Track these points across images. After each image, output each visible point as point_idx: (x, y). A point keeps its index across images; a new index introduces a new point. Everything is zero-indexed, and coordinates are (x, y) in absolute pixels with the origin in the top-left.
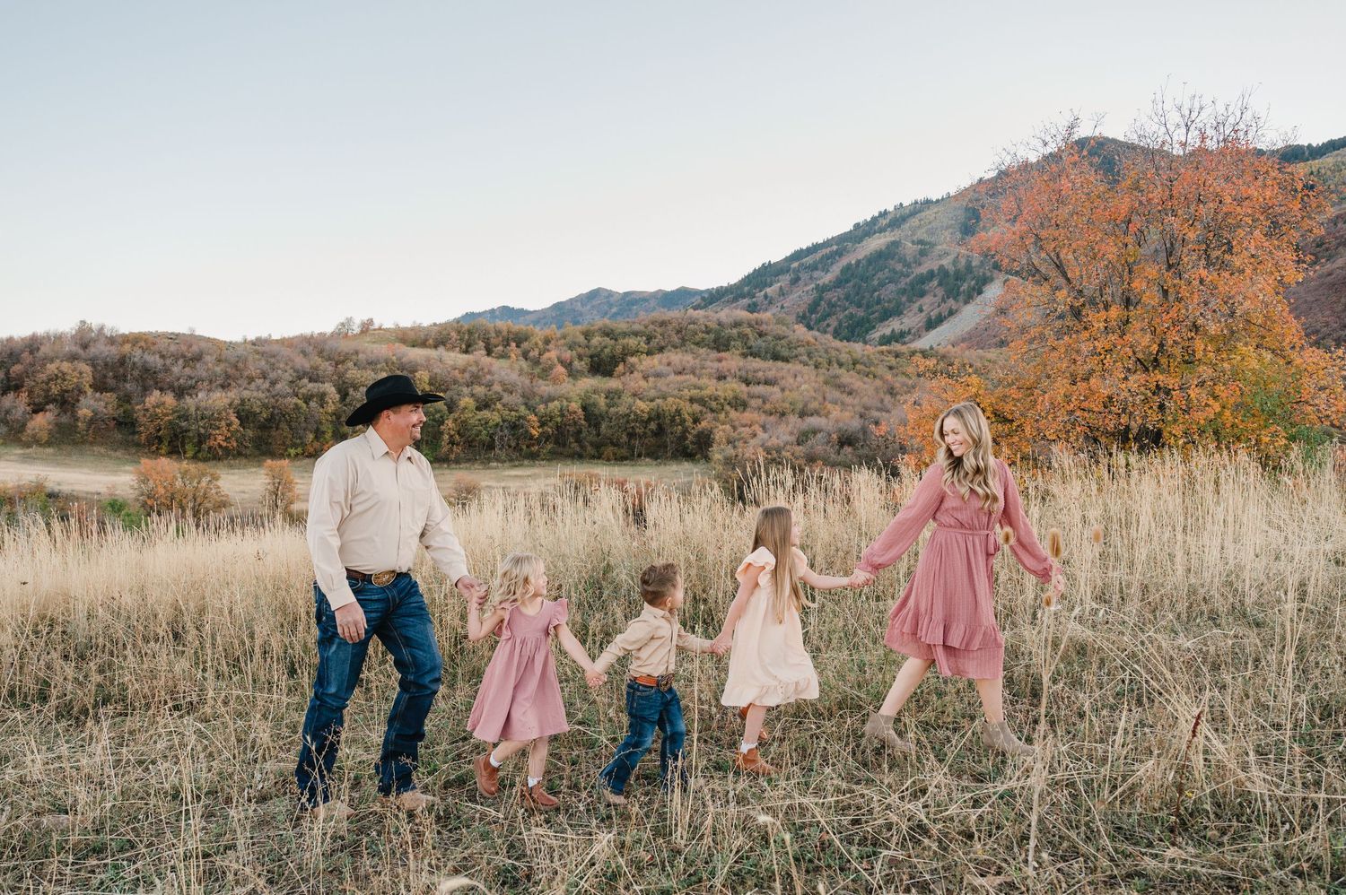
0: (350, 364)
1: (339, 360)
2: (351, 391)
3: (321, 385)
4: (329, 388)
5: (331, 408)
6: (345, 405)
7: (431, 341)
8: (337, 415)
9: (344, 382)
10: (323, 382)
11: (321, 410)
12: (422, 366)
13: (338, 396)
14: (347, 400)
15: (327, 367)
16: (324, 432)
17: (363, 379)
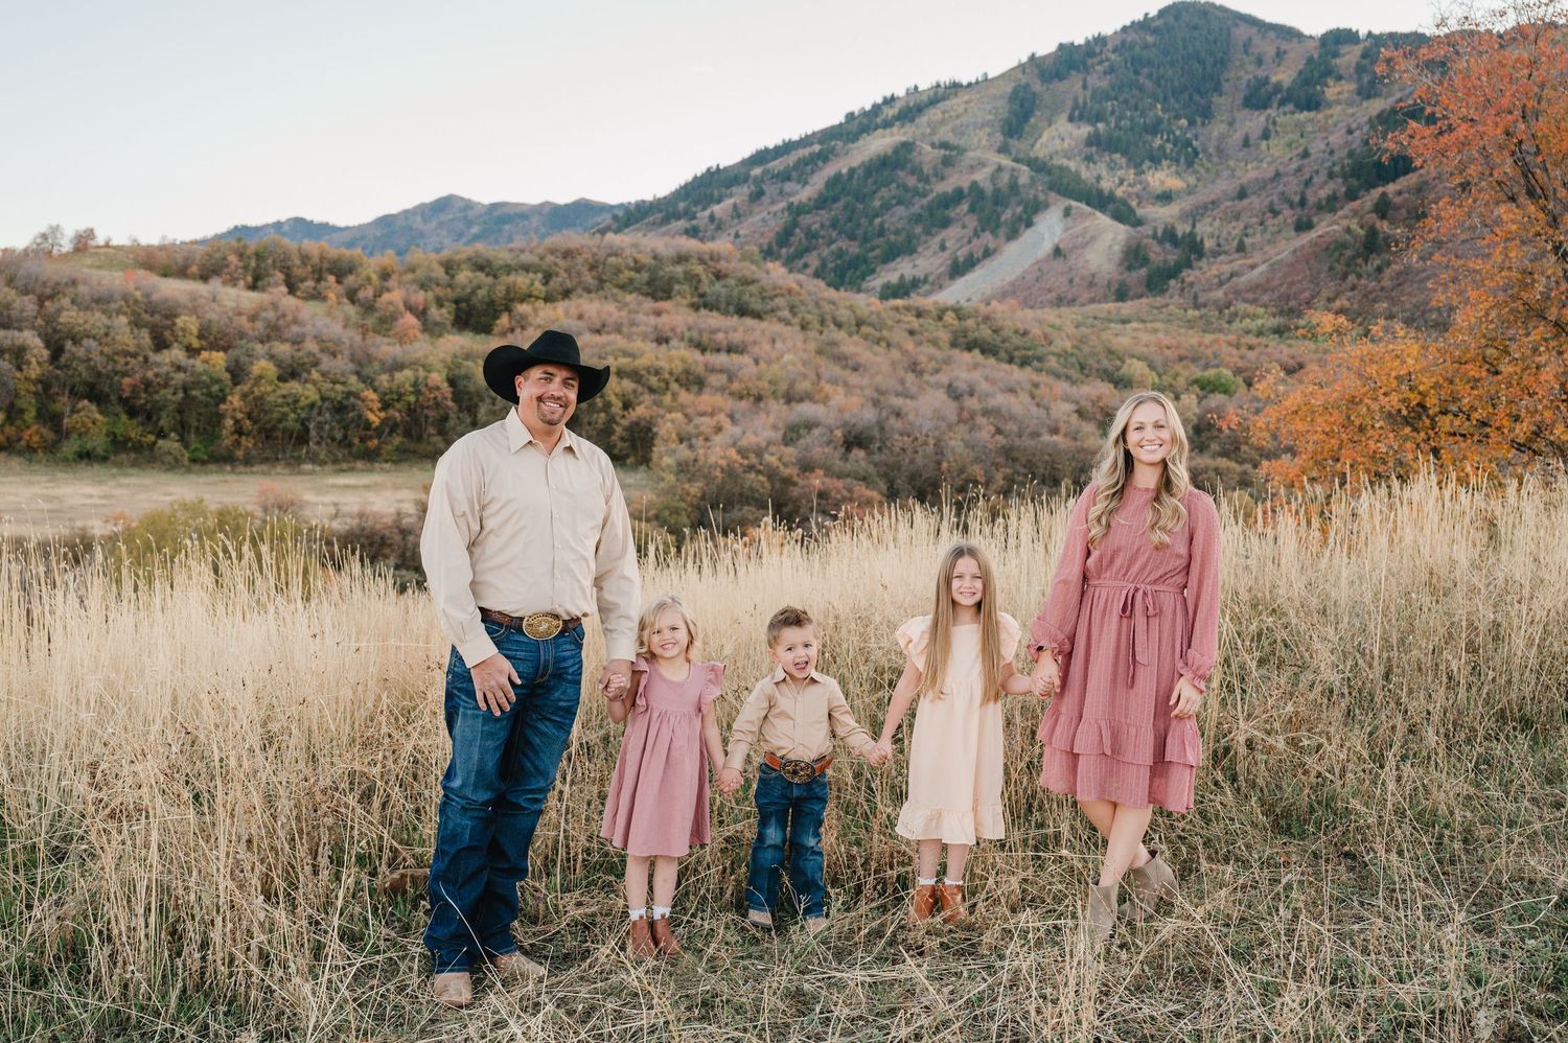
0: (66, 302)
1: (46, 294)
2: (69, 344)
3: (16, 333)
4: (32, 340)
5: (34, 371)
6: (58, 367)
7: (194, 269)
8: (45, 384)
9: (55, 331)
10: (20, 330)
11: (18, 375)
12: (185, 307)
13: (46, 353)
14: (63, 360)
15: (28, 305)
16: (22, 411)
17: (87, 326)
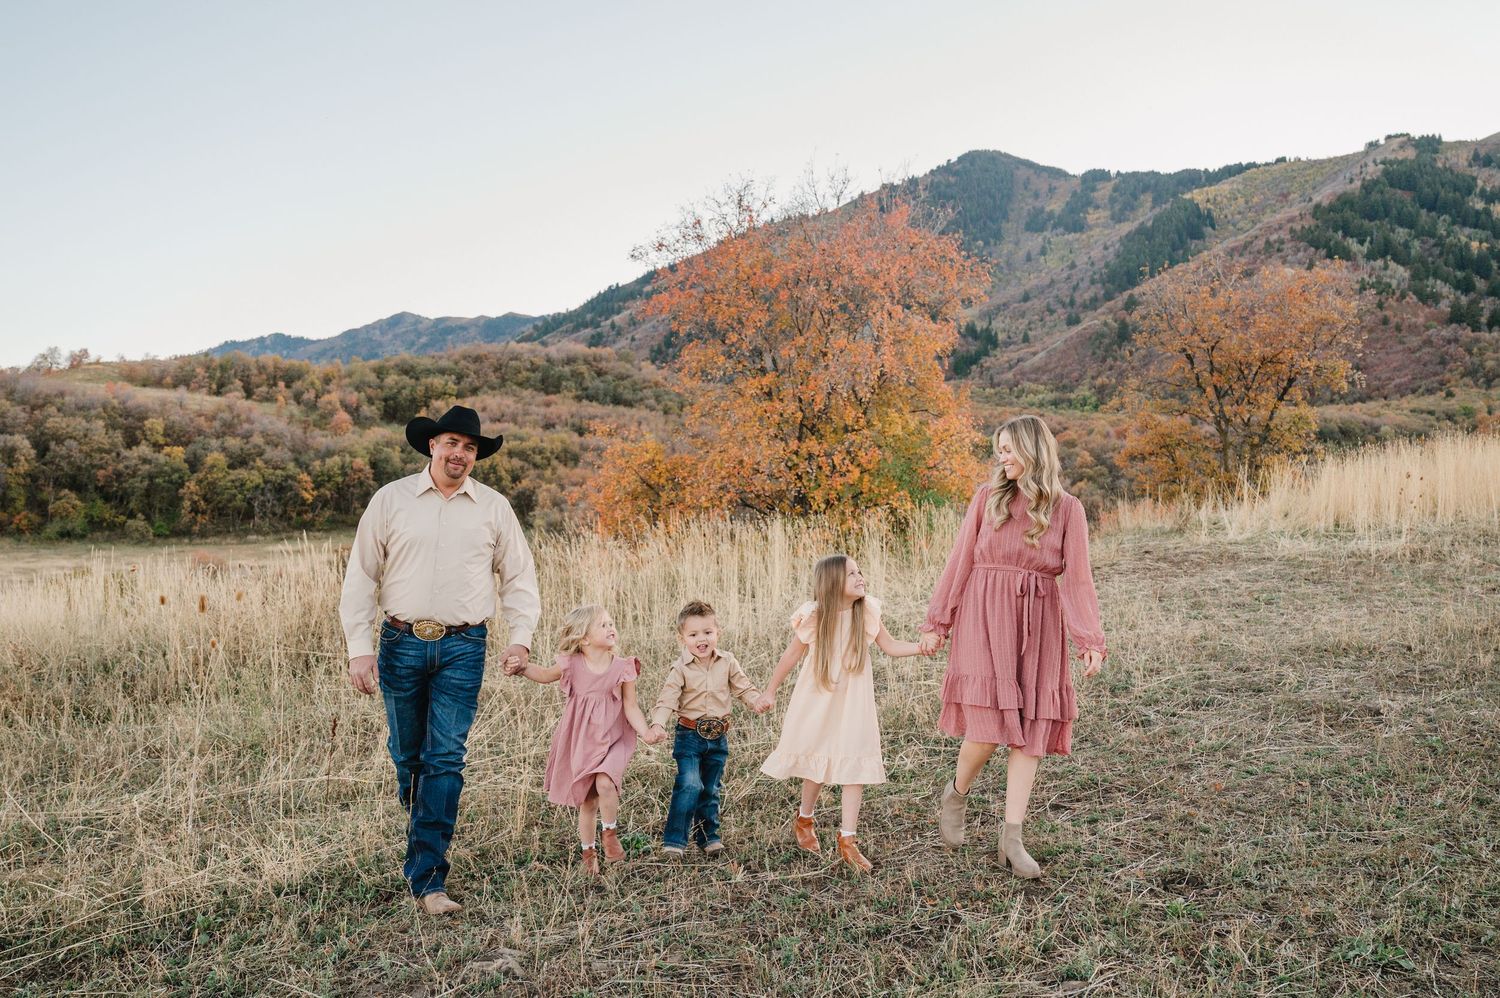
0: (52, 410)
1: (36, 404)
2: (52, 445)
3: (8, 437)
4: (22, 442)
5: (23, 467)
6: (45, 464)
7: (168, 380)
8: (33, 477)
9: (42, 434)
10: (12, 434)
11: (10, 471)
12: (155, 411)
13: (33, 452)
14: (48, 457)
15: (18, 413)
16: (13, 500)
17: (69, 430)
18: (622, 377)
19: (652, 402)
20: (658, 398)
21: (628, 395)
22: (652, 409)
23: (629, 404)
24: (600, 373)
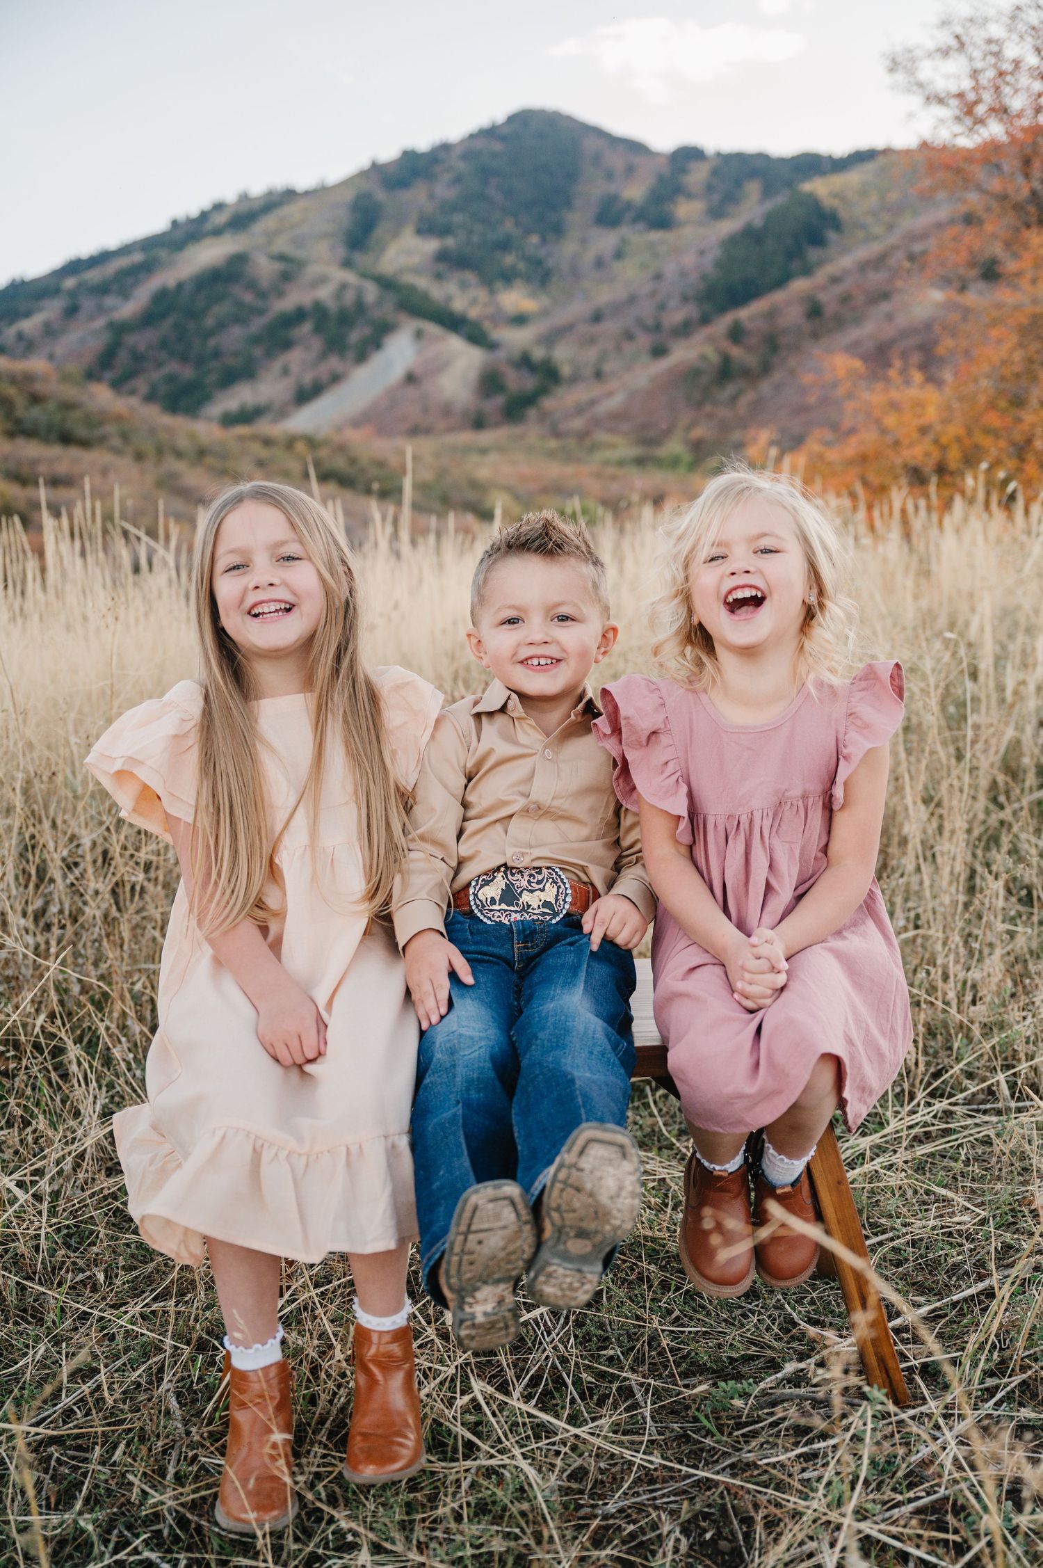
18: (68, 406)
19: (116, 442)
20: (125, 437)
21: (82, 432)
22: (118, 452)
23: (85, 444)
24: (36, 399)
